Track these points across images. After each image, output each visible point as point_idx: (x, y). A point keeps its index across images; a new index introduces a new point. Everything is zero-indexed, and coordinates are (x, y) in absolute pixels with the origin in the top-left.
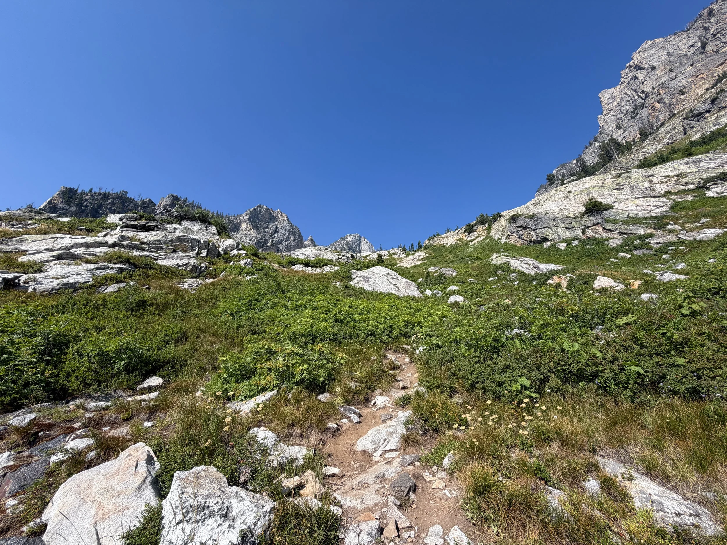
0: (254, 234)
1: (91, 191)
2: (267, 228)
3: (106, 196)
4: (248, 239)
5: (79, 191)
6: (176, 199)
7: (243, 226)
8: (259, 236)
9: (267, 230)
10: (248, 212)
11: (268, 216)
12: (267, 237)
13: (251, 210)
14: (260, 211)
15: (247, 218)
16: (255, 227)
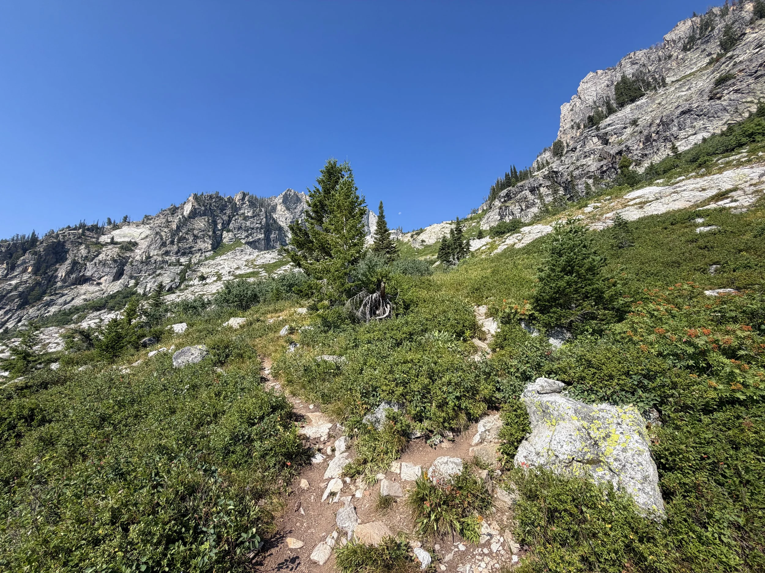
0: (288, 214)
1: (202, 195)
2: (295, 208)
3: (211, 197)
4: (284, 220)
5: (199, 195)
6: (244, 195)
7: (279, 207)
8: (292, 216)
9: (296, 210)
10: (281, 196)
11: (295, 199)
12: (297, 216)
13: (284, 193)
14: (290, 195)
15: (281, 201)
16: (288, 209)
